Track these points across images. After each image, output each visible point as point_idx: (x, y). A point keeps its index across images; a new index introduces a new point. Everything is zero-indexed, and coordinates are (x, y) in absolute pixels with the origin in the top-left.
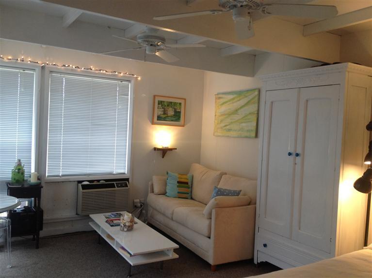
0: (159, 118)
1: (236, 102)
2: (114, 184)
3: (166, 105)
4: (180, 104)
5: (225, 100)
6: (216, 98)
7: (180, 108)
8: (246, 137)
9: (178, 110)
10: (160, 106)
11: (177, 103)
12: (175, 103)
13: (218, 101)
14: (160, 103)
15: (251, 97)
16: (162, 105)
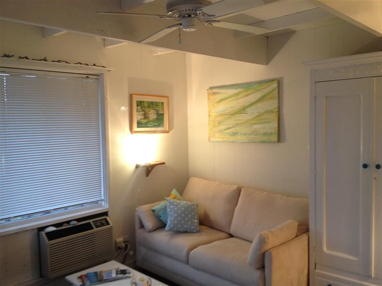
0: (140, 124)
1: (243, 97)
2: (89, 223)
3: (146, 106)
4: (162, 103)
5: (223, 96)
6: (209, 94)
7: (163, 109)
8: (263, 142)
9: (160, 112)
10: (139, 108)
11: (159, 103)
12: (157, 104)
13: (211, 97)
14: (140, 103)
15: (266, 91)
16: (142, 107)
